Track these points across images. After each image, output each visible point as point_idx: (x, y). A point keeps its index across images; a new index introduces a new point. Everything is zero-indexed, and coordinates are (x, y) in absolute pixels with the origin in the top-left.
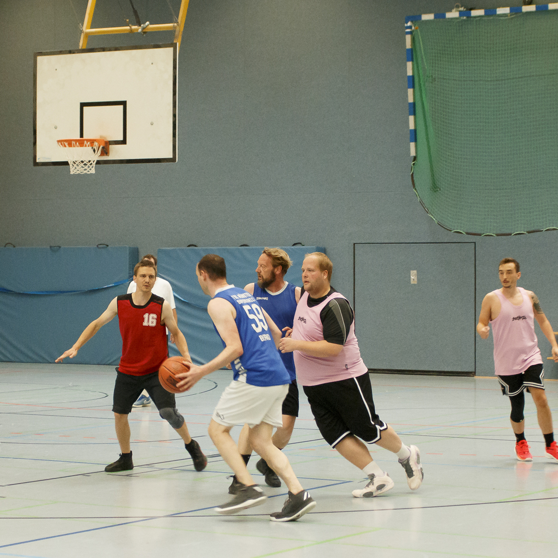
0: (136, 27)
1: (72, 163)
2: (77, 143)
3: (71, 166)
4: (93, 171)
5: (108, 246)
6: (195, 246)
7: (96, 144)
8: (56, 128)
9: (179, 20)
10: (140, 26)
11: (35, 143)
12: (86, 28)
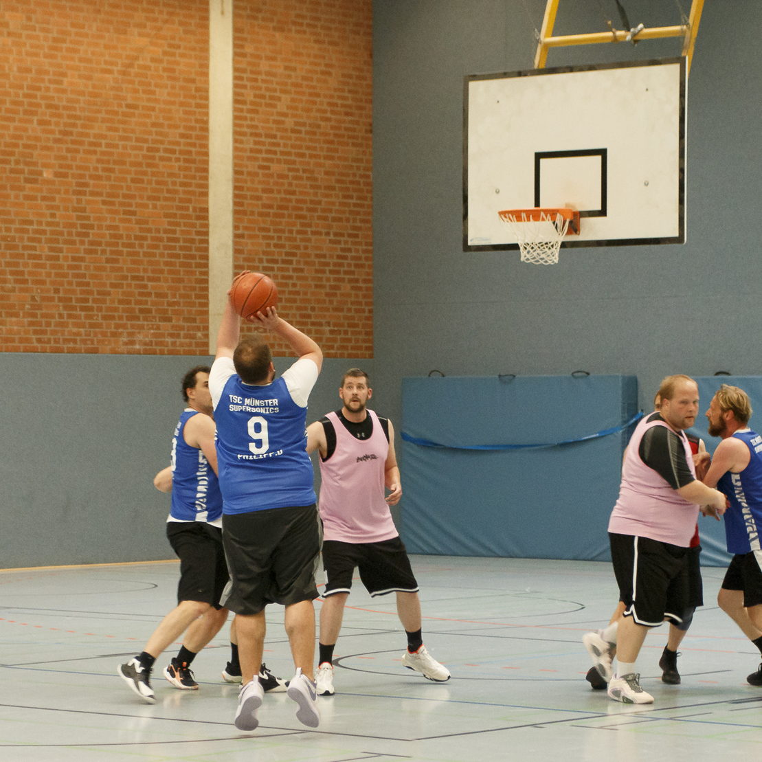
0: (622, 33)
1: (524, 245)
2: (530, 216)
3: (521, 248)
4: (555, 260)
5: (588, 374)
6: (728, 374)
7: (560, 216)
8: (497, 192)
9: (691, 21)
10: (629, 30)
11: (465, 216)
12: (545, 37)
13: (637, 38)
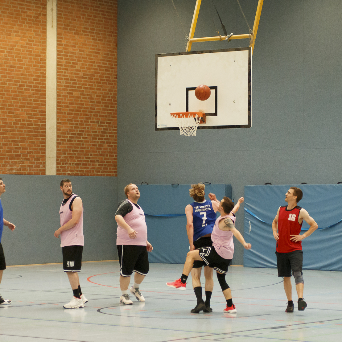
0: (224, 37)
1: (181, 128)
3: (180, 130)
4: (195, 134)
5: (210, 184)
6: (270, 184)
9: (253, 32)
11: (156, 115)
12: (191, 38)
13: (230, 39)
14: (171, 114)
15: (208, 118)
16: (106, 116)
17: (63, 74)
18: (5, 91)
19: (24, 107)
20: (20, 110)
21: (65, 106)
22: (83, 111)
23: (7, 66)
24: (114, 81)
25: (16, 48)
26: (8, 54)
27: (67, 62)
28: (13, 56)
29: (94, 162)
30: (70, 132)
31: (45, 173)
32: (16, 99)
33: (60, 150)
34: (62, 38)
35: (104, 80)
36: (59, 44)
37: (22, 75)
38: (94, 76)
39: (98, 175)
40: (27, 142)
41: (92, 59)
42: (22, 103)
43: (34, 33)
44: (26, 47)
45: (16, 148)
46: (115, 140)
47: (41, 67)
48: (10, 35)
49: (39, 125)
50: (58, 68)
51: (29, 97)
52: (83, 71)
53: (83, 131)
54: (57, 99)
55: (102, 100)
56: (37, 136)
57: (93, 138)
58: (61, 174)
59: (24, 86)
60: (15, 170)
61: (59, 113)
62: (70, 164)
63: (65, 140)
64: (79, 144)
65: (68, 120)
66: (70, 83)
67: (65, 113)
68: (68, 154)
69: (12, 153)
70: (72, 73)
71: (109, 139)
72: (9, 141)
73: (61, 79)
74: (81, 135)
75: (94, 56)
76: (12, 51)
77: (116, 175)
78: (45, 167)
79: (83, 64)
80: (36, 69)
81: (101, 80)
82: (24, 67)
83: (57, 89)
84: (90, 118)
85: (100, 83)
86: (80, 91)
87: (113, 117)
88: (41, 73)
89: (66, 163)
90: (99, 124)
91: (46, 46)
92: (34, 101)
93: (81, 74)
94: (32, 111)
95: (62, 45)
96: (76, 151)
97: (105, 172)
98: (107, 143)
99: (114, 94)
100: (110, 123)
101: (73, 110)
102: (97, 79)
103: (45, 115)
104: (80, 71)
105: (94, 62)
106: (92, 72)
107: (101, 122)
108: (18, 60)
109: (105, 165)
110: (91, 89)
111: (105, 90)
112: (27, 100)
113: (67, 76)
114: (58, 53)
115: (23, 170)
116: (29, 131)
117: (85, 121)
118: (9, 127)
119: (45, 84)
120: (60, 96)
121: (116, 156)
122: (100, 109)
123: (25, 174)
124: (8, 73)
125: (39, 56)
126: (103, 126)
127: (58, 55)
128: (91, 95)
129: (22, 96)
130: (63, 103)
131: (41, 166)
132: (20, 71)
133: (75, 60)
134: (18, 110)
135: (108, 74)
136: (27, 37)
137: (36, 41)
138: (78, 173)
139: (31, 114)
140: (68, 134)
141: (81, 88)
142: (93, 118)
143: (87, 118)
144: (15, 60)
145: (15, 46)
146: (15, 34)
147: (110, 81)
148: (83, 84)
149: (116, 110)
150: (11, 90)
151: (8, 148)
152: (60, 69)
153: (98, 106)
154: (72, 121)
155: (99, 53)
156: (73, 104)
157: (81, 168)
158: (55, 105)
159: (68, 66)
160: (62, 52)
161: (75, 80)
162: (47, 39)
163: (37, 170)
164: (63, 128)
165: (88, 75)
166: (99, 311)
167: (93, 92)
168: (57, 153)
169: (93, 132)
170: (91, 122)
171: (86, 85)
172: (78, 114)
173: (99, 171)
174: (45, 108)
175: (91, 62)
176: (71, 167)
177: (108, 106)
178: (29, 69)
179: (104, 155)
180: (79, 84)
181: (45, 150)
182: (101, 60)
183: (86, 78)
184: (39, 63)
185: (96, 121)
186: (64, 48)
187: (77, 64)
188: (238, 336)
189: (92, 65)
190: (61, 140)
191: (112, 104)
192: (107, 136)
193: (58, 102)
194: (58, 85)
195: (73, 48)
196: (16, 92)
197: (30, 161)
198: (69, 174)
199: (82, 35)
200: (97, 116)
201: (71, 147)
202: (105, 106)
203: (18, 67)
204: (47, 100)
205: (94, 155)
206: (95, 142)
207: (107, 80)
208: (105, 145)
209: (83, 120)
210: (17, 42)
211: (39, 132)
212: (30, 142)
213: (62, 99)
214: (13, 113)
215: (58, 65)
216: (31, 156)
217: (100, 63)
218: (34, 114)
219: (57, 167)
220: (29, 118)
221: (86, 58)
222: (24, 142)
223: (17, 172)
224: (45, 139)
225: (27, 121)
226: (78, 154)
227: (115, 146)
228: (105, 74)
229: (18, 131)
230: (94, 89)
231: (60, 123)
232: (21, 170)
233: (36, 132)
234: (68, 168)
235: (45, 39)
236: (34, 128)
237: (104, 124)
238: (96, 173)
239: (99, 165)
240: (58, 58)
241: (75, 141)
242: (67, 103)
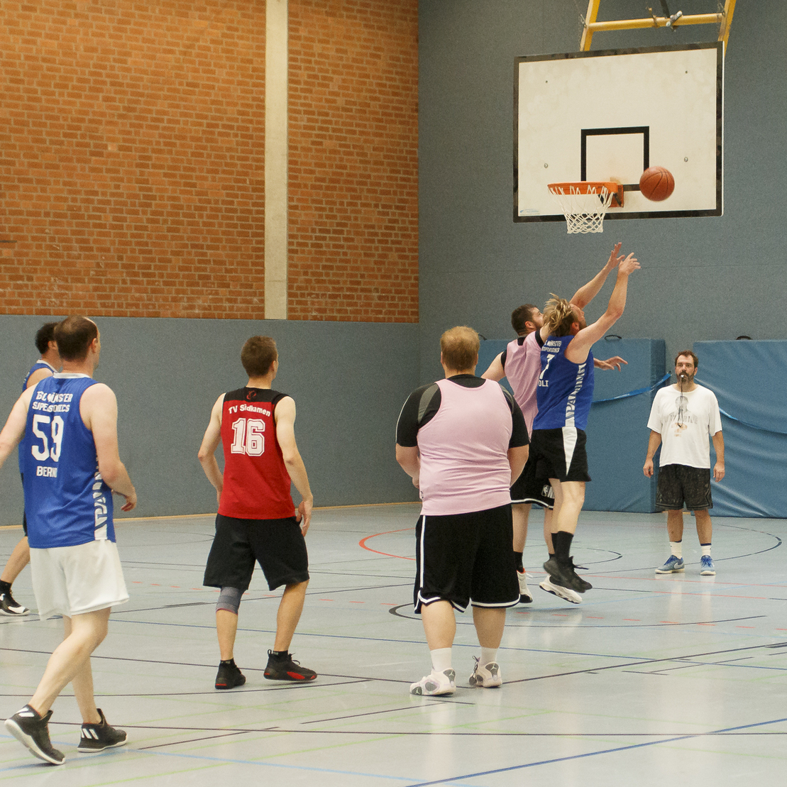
0: (663, 19)
1: (570, 217)
2: (578, 189)
3: (568, 221)
4: (600, 229)
5: (620, 338)
6: (749, 338)
7: (605, 189)
8: (546, 166)
9: (726, 9)
10: (669, 17)
11: (516, 189)
12: (591, 21)
13: (676, 24)
14: (550, 186)
15: (629, 195)
16: (395, 193)
17: (303, 101)
18: (177, 137)
19: (216, 172)
20: (210, 179)
21: (306, 171)
22: (347, 182)
23: (181, 84)
24: (413, 117)
25: (201, 43)
26: (182, 57)
27: (309, 76)
28: (192, 62)
29: (369, 291)
30: (317, 228)
31: (263, 315)
32: (201, 155)
33: (296, 266)
34: (299, 23)
35: (390, 115)
36: (293, 37)
37: (213, 102)
38: (368, 106)
39: (377, 320)
40: (224, 248)
41: (364, 69)
42: (213, 163)
43: (239, 12)
44: (221, 43)
45: (200, 262)
46: (415, 244)
47: (255, 85)
48: (186, 15)
49: (250, 212)
50: (290, 89)
51: (229, 149)
52: (344, 95)
53: (345, 225)
54: (290, 155)
55: (385, 157)
56: (246, 235)
57: (366, 241)
58: (298, 318)
59: (216, 126)
60: (199, 309)
61: (293, 185)
62: (317, 295)
63: (305, 245)
64: (338, 254)
65: (314, 201)
66: (317, 121)
67: (306, 186)
68: (314, 274)
69: (193, 272)
70: (320, 100)
71: (399, 243)
72: (185, 246)
73: (298, 112)
74: (341, 232)
75: (368, 62)
76: (190, 50)
77: (417, 321)
78: (262, 301)
79: (344, 81)
80: (243, 91)
81: (384, 114)
82: (216, 85)
83: (290, 133)
84: (359, 198)
85: (381, 121)
86: (338, 138)
87: (408, 194)
88: (254, 99)
89: (310, 295)
90: (380, 209)
91: (264, 41)
92: (240, 159)
93: (340, 101)
94: (237, 181)
95: (299, 38)
96: (331, 268)
97: (393, 313)
98: (397, 250)
99: (412, 145)
100: (403, 208)
101: (323, 180)
102: (377, 113)
103: (263, 190)
104: (337, 94)
105: (367, 76)
106: (366, 98)
107: (384, 207)
108: (205, 71)
109: (393, 298)
110: (362, 133)
111: (392, 136)
112: (223, 157)
113: (310, 105)
114: (291, 55)
115: (216, 308)
116: (228, 225)
117: (350, 204)
118: (185, 215)
119: (263, 123)
120: (296, 148)
121: (416, 279)
122: (381, 178)
123: (220, 317)
124: (182, 99)
125: (250, 62)
126: (387, 214)
127: (290, 59)
128: (362, 148)
129: (213, 149)
130: (302, 164)
131: (255, 299)
132: (208, 94)
133: (327, 71)
134: (205, 178)
135: (398, 101)
136: (223, 21)
137: (243, 30)
138: (335, 314)
139: (232, 188)
140: (313, 230)
141: (340, 131)
142: (366, 198)
143: (352, 197)
144: (196, 71)
145: (197, 40)
146: (197, 13)
147: (403, 116)
148: (344, 124)
149: (416, 181)
150: (188, 135)
151: (184, 261)
152: (296, 90)
153: (378, 170)
154: (321, 202)
155: (379, 57)
156: (323, 165)
157: (342, 304)
158: (285, 169)
159: (313, 84)
160: (298, 53)
161: (327, 114)
162: (268, 25)
163: (247, 309)
164: (303, 218)
165: (354, 104)
166: (393, 611)
167: (366, 141)
168: (289, 273)
169: (366, 226)
170: (364, 205)
171: (351, 125)
172: (334, 188)
173: (380, 312)
174: (263, 175)
175: (360, 76)
176: (319, 303)
177: (398, 172)
178: (228, 89)
179: (389, 277)
180: (337, 123)
181: (262, 264)
182: (385, 72)
183: (351, 110)
184: (251, 77)
185: (373, 203)
186: (303, 46)
187: (331, 79)
188: (702, 664)
189: (364, 83)
190: (299, 244)
191: (407, 166)
192: (396, 235)
193: (290, 162)
194: (290, 126)
195: (324, 45)
196: (199, 139)
197: (232, 288)
198: (315, 318)
199: (341, 16)
200: (375, 192)
201: (320, 260)
202: (392, 171)
203: (205, 86)
204: (267, 157)
205: (370, 276)
206: (370, 248)
207: (397, 115)
208: (393, 256)
209: (345, 201)
210: (202, 32)
211: (250, 227)
212: (232, 249)
213: (299, 156)
214: (194, 185)
215: (290, 81)
216: (232, 279)
217: (380, 78)
218: (240, 188)
219: (290, 302)
220: (228, 195)
221: (350, 67)
222: (217, 248)
223: (204, 314)
224: (262, 242)
225: (224, 202)
226: (335, 275)
227: (413, 258)
228: (392, 101)
229: (205, 224)
230: (368, 134)
231: (295, 207)
232: (212, 309)
233: (242, 226)
234: (313, 303)
235: (264, 25)
236: (239, 219)
237: (390, 210)
238: (372, 315)
239: (380, 298)
240: (290, 67)
241: (328, 246)
242: (310, 164)
